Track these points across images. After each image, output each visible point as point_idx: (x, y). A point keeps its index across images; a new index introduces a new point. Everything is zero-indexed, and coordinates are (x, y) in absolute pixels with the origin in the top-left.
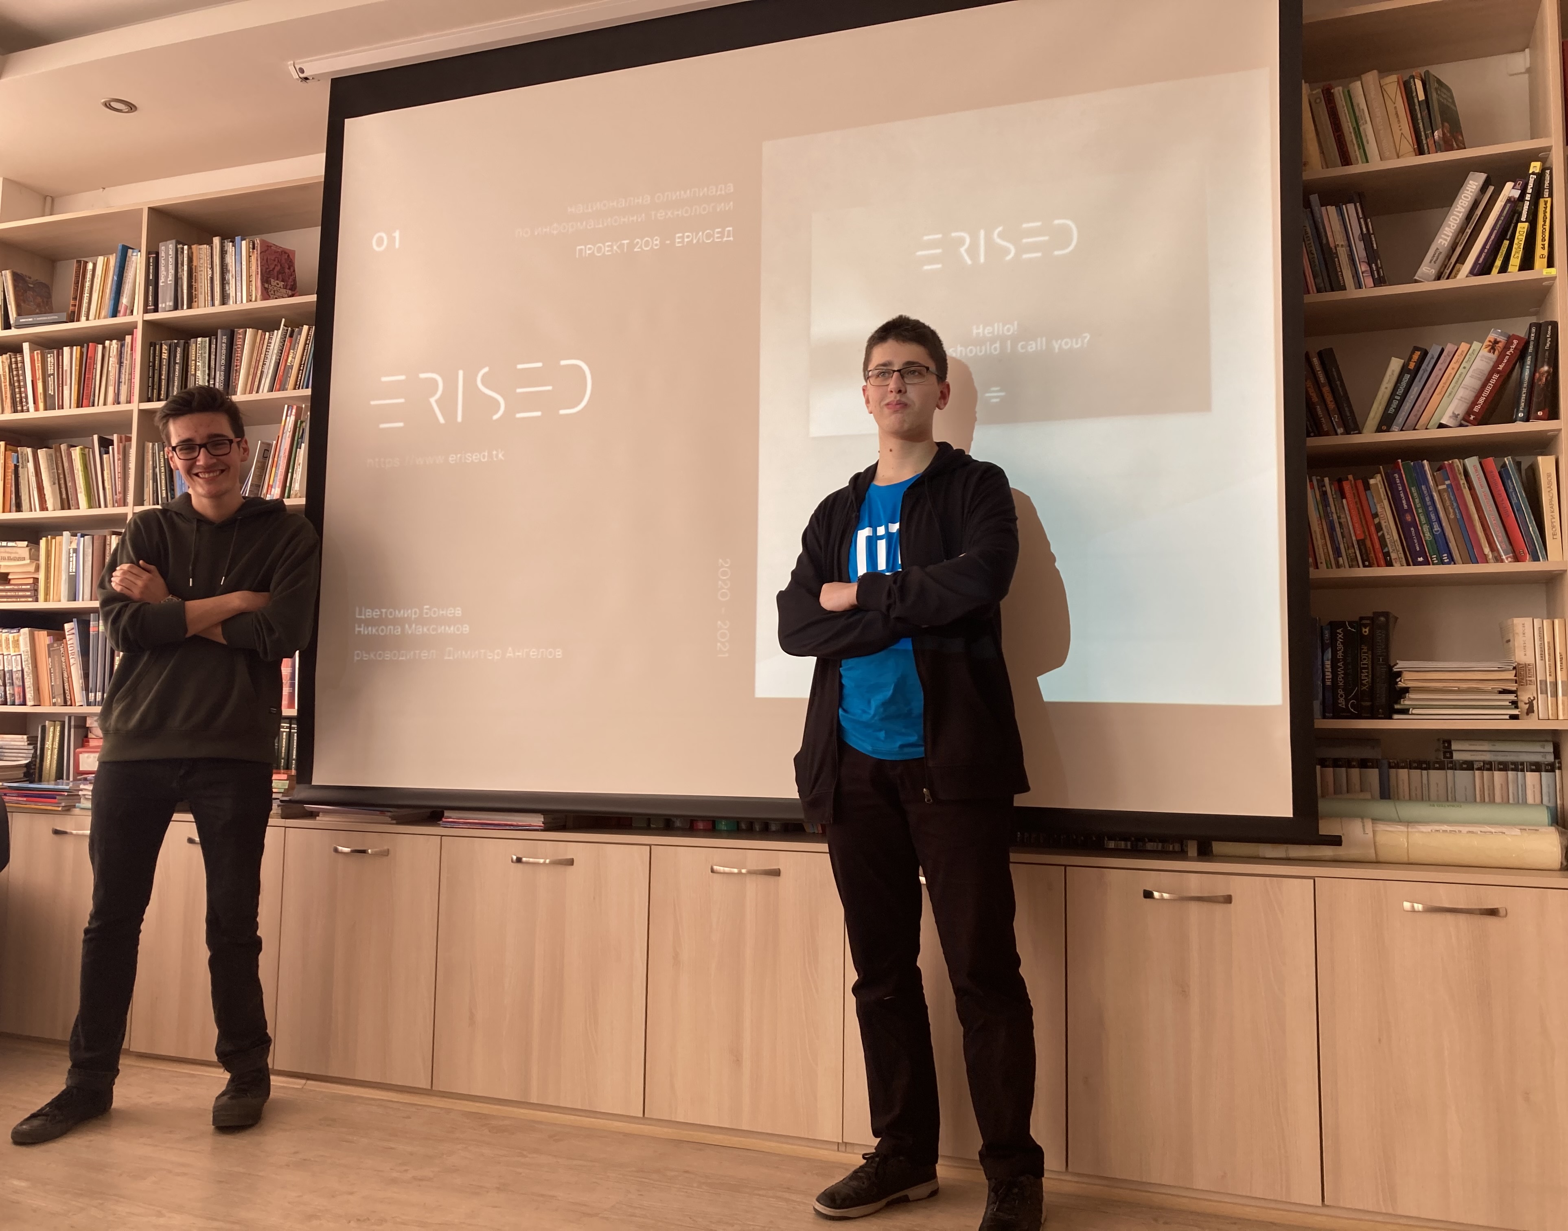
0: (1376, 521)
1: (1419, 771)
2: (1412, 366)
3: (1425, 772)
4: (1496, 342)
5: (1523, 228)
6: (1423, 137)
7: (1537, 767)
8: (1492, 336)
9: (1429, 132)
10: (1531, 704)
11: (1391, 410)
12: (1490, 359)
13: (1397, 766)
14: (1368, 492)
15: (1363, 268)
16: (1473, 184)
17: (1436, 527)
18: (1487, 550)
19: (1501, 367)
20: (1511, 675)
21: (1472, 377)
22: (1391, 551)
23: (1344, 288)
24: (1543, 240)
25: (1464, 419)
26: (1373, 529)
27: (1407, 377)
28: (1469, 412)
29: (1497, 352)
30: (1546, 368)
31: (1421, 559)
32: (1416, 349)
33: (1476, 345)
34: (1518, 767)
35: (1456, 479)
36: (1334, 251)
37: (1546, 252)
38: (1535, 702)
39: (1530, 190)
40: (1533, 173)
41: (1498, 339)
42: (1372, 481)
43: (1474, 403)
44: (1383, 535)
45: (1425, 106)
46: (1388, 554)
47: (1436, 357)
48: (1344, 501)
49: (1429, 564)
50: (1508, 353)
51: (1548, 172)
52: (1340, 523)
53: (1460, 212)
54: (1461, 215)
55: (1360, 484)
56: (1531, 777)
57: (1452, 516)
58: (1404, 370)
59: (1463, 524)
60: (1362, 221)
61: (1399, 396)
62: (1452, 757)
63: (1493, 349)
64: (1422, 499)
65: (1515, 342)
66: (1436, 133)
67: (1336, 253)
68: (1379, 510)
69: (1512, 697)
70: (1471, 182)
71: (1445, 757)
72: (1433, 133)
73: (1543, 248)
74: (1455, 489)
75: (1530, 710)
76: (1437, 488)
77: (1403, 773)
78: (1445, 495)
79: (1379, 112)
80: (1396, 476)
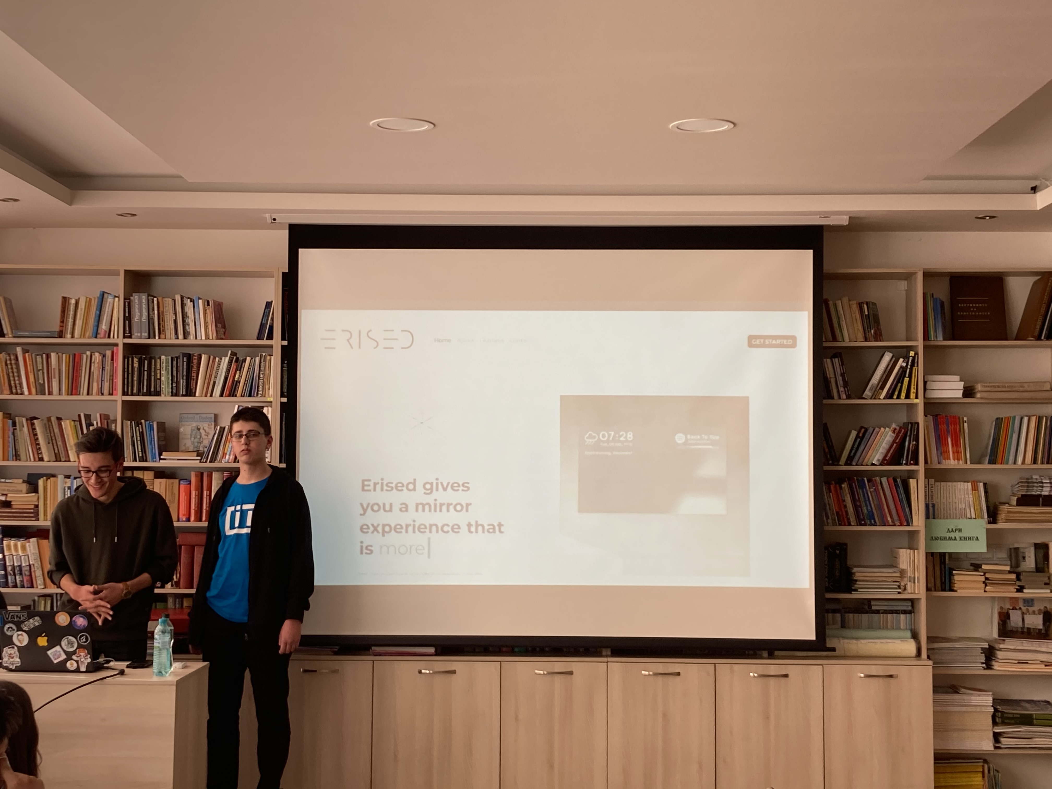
0: (844, 503)
1: (858, 614)
2: (861, 435)
3: (860, 615)
4: (895, 429)
5: (906, 380)
6: (867, 332)
7: (905, 612)
8: (894, 426)
9: (869, 330)
10: (905, 586)
11: (852, 454)
12: (893, 436)
13: (849, 613)
14: (841, 490)
15: (841, 389)
16: (887, 357)
17: (869, 508)
18: (889, 519)
19: (897, 441)
20: (898, 575)
21: (886, 443)
22: (850, 518)
23: (833, 398)
24: (914, 385)
25: (881, 462)
26: (842, 506)
27: (859, 440)
28: (884, 459)
29: (896, 434)
30: (914, 443)
31: (863, 522)
32: (862, 427)
33: (887, 429)
34: (897, 612)
35: (877, 486)
36: (829, 380)
37: (915, 391)
38: (907, 586)
39: (910, 364)
40: (911, 356)
41: (896, 428)
42: (843, 486)
43: (886, 456)
44: (847, 510)
45: (867, 317)
46: (848, 519)
47: (871, 432)
48: (831, 494)
49: (866, 525)
50: (900, 435)
51: (917, 356)
52: (829, 505)
53: (882, 369)
54: (882, 371)
55: (838, 486)
56: (902, 616)
57: (876, 503)
58: (857, 436)
59: (880, 507)
60: (841, 367)
61: (855, 448)
62: (871, 608)
63: (894, 432)
64: (864, 496)
65: (903, 430)
66: (872, 331)
67: (830, 381)
68: (846, 499)
69: (898, 584)
70: (886, 356)
71: (868, 608)
72: (871, 331)
73: (914, 389)
74: (876, 491)
75: (905, 589)
76: (870, 490)
77: (851, 615)
78: (873, 494)
79: (848, 316)
80: (854, 484)
